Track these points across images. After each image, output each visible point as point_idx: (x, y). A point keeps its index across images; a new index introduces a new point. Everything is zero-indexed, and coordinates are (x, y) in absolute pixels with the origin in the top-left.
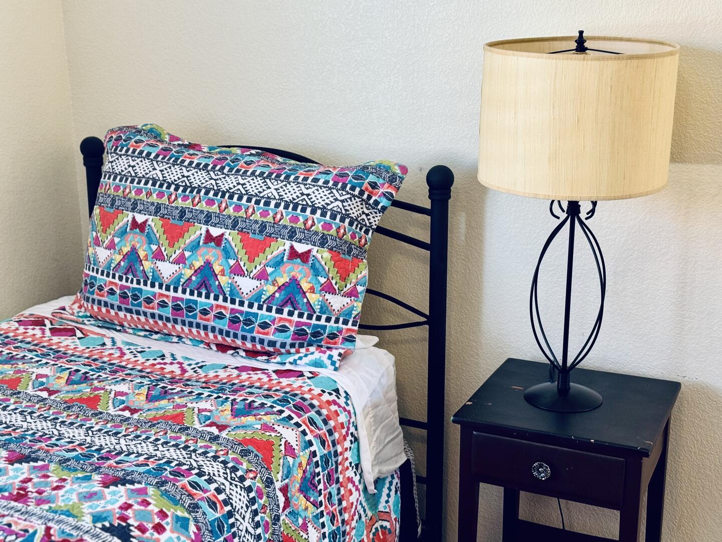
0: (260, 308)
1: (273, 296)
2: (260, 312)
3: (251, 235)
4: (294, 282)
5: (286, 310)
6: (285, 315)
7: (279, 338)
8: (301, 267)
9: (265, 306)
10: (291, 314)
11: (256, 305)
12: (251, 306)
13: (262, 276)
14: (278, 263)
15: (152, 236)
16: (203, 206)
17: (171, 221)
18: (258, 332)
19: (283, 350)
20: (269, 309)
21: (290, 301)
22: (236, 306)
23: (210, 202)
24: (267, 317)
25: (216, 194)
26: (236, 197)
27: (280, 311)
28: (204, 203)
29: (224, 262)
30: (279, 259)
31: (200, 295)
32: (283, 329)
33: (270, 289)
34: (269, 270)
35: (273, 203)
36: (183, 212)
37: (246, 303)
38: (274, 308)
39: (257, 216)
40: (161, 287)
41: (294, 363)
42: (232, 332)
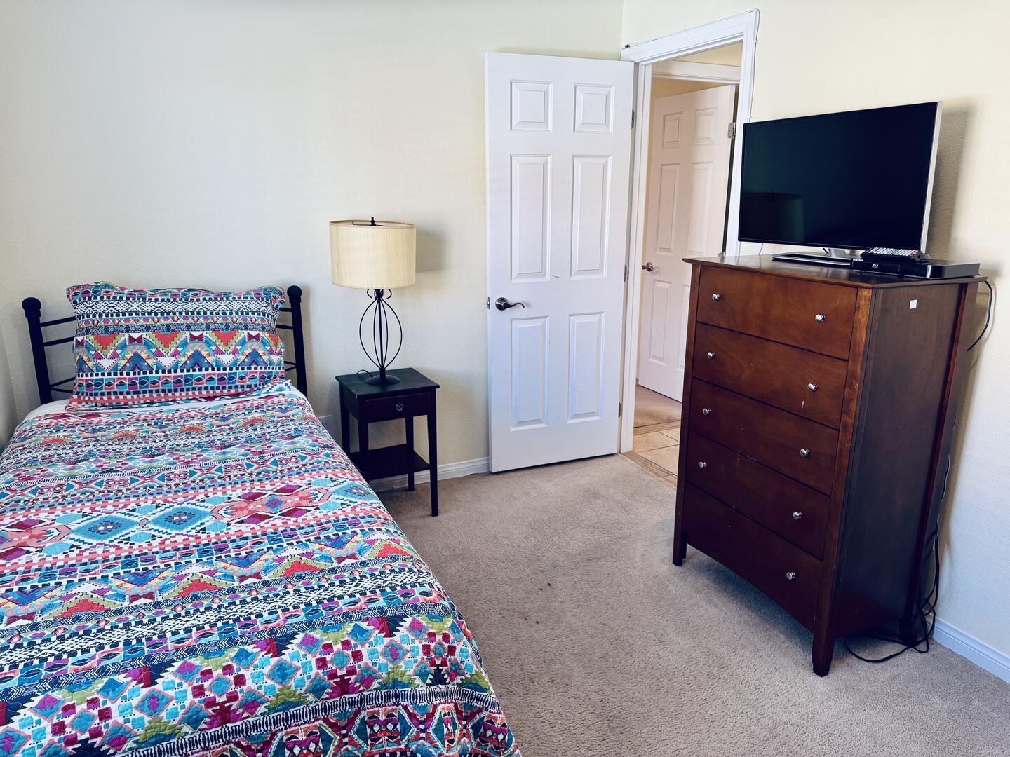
0: (237, 369)
1: (244, 361)
2: (237, 371)
3: (221, 332)
4: (255, 351)
5: (253, 367)
6: (253, 370)
7: (252, 383)
8: (256, 343)
9: (240, 368)
10: (256, 368)
11: (234, 368)
12: (231, 369)
13: (235, 352)
14: (243, 343)
15: (150, 344)
16: (182, 320)
17: (162, 333)
18: (239, 382)
19: (256, 389)
20: (243, 369)
21: (254, 362)
22: (222, 371)
23: (186, 318)
24: (243, 373)
25: (187, 313)
26: (202, 313)
27: (249, 368)
28: (181, 319)
29: (208, 349)
30: (243, 341)
31: (194, 370)
32: (253, 378)
33: (242, 358)
34: (239, 348)
35: (228, 313)
36: (168, 327)
37: (228, 368)
38: (246, 367)
39: (221, 321)
40: (164, 372)
41: (268, 392)
42: (221, 386)
